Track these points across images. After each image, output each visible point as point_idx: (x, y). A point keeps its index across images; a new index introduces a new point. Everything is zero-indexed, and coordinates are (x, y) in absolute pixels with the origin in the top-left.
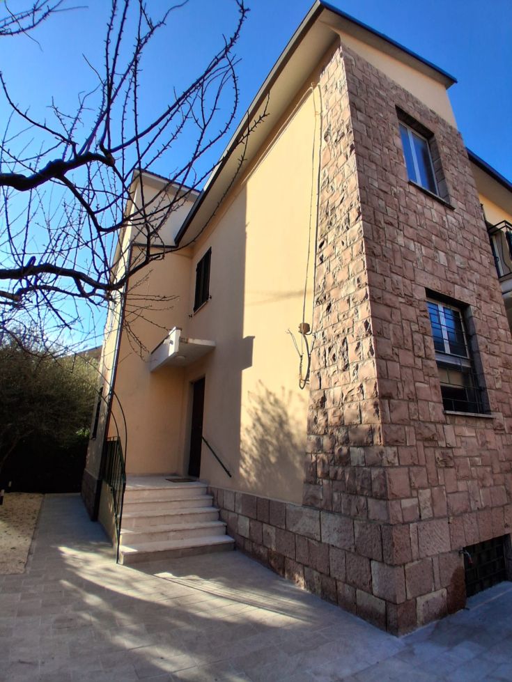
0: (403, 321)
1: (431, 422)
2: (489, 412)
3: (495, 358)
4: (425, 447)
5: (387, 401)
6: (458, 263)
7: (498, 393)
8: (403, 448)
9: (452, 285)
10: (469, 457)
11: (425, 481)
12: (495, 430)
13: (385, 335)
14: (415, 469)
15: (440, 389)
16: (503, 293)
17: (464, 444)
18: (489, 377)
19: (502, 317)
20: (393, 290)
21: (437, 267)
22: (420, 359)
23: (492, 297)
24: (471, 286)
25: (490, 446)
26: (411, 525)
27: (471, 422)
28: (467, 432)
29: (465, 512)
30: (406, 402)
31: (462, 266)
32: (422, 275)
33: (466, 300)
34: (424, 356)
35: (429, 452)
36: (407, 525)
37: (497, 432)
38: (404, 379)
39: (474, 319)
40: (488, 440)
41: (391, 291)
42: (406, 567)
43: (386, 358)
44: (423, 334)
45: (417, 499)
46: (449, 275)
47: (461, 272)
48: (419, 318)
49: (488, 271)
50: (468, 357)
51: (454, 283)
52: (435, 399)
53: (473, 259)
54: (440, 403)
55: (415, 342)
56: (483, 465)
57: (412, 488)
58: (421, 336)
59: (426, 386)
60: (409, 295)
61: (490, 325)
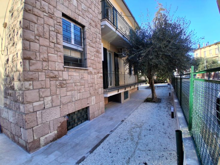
0: (45, 24)
1: (56, 71)
2: (87, 67)
3: (93, 48)
4: (50, 80)
5: (27, 61)
6: (83, 8)
7: (92, 61)
8: (37, 82)
9: (78, 15)
10: (74, 83)
11: (49, 94)
12: (88, 73)
13: (31, 29)
14: (43, 90)
15: (63, 57)
16: (101, 26)
17: (72, 79)
18: (89, 55)
19: (99, 34)
20: (41, 8)
21: (71, 5)
22: (53, 44)
23: (96, 26)
24: (87, 19)
25: (84, 79)
26: (38, 112)
27: (77, 70)
28: (75, 74)
29: (70, 102)
30: (41, 62)
31: (84, 9)
32: (61, 6)
33: (83, 24)
34: (56, 42)
35: (53, 83)
36: (36, 113)
37: (89, 74)
38: (40, 51)
39: (86, 32)
40: (84, 76)
41: (39, 8)
42: (34, 128)
43: (30, 40)
44: (57, 33)
45: (43, 101)
46: (77, 11)
47: (83, 11)
48: (55, 25)
49: (97, 15)
50: (83, 47)
51: (79, 15)
52: (59, 61)
53: (91, 9)
54: (62, 63)
55: (50, 35)
56: (80, 85)
57: (40, 97)
58: (56, 33)
59: (56, 55)
60: (52, 13)
61: (93, 36)
